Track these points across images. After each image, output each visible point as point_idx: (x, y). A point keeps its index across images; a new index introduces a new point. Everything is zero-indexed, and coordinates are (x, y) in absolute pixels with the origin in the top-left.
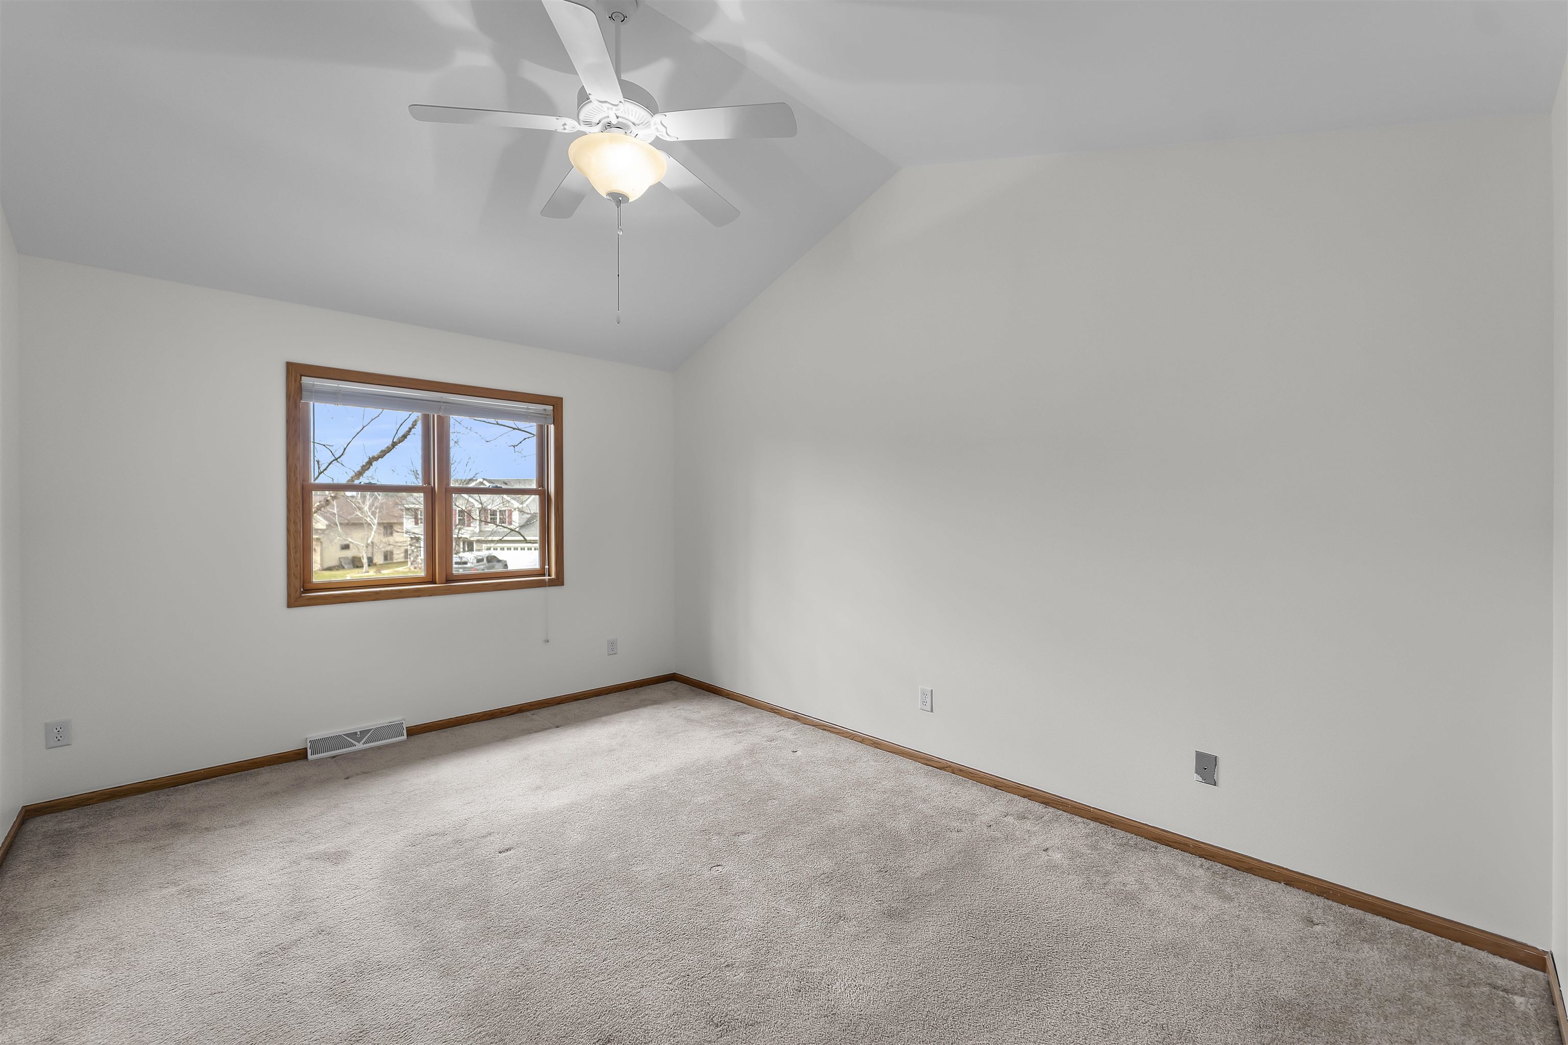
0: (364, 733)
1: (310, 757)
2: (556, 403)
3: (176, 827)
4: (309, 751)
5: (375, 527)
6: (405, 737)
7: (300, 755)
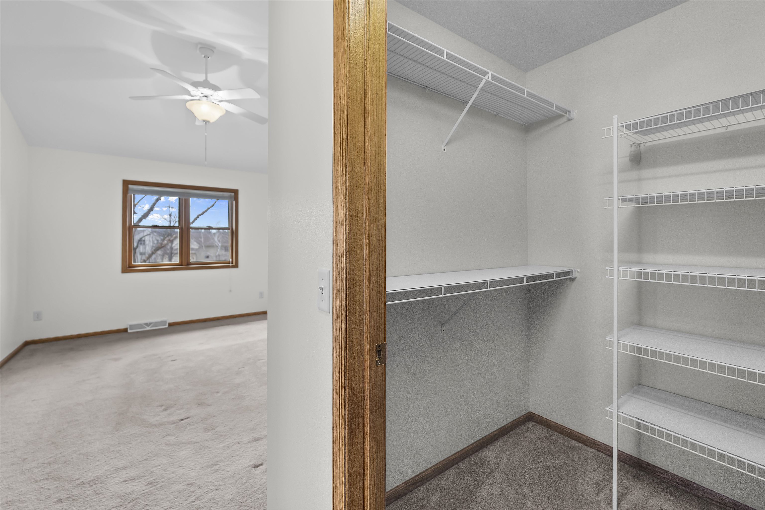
0: (151, 324)
1: (129, 331)
2: (236, 192)
3: (72, 349)
4: (128, 329)
5: (219, 248)
6: (167, 326)
7: (125, 330)
